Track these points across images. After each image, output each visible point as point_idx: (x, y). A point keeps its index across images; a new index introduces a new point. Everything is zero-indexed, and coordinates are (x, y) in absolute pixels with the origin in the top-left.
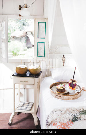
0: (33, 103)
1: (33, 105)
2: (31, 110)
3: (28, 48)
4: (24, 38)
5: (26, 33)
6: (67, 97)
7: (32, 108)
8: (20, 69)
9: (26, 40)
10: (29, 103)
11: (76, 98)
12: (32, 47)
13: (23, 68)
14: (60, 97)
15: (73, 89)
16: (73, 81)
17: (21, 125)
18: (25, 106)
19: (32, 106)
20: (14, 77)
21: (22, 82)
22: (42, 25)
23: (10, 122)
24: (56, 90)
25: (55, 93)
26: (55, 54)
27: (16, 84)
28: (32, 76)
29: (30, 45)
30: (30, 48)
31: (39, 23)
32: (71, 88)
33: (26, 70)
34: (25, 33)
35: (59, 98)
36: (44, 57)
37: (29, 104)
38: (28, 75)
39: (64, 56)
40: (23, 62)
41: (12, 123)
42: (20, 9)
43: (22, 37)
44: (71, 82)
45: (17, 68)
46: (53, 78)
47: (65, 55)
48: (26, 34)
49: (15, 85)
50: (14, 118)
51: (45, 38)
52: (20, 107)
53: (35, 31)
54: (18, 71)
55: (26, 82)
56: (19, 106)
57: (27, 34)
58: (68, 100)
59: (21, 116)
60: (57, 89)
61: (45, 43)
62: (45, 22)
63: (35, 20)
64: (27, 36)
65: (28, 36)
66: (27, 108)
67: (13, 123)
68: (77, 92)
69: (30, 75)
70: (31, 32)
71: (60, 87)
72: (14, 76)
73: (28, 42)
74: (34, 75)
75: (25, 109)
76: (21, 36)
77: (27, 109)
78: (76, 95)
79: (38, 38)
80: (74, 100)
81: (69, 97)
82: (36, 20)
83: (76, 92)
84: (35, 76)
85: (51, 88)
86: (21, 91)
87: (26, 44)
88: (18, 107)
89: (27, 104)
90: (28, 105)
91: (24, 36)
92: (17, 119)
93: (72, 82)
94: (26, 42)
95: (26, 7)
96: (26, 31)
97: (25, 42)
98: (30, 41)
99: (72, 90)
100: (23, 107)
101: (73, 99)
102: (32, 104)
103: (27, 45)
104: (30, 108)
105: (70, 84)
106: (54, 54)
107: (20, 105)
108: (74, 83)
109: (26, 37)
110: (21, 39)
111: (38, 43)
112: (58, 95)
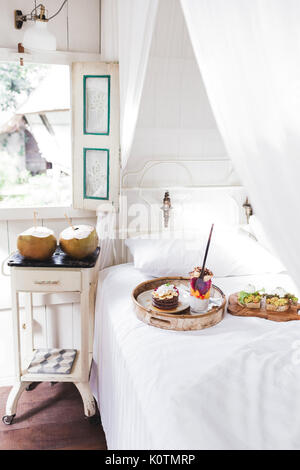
0: (76, 351)
1: (75, 357)
2: (70, 371)
3: (32, 174)
4: (15, 136)
5: (24, 118)
6: (188, 321)
7: (73, 364)
8: (34, 240)
9: (23, 144)
10: (62, 352)
11: (212, 324)
12: (44, 171)
13: (42, 239)
14: (165, 324)
15: (203, 298)
16: (204, 272)
17: (43, 420)
18: (52, 362)
19: (72, 360)
20: (13, 268)
21: (43, 283)
22: (98, 87)
23: (9, 413)
24: (151, 302)
25: (150, 312)
26: (141, 190)
27: (20, 294)
28: (71, 263)
29: (38, 164)
30: (37, 173)
31: (88, 80)
32: (197, 293)
33: (51, 245)
34: (21, 117)
35: (162, 327)
36: (107, 199)
37: (65, 355)
38: (58, 261)
39: (167, 194)
40: (39, 220)
41: (14, 416)
42: (19, 25)
43: (9, 135)
44: (197, 274)
45: (21, 238)
46: (141, 267)
47: (170, 190)
48: (23, 123)
49: (17, 294)
50: (20, 402)
51: (108, 134)
52: (36, 364)
53: (73, 106)
54: (27, 248)
55: (55, 283)
56: (35, 361)
57: (27, 122)
58: (190, 329)
59: (39, 395)
60: (155, 299)
61: (108, 151)
62: (109, 77)
63: (73, 66)
64: (26, 132)
65: (29, 129)
66: (58, 366)
67: (18, 416)
68: (212, 305)
69: (63, 260)
70: (41, 116)
71: (162, 292)
72: (12, 265)
73: (30, 151)
74: (80, 260)
75: (53, 370)
76: (5, 130)
77: (59, 370)
78: (212, 316)
79: (85, 133)
80: (207, 330)
81: (193, 320)
82: (78, 67)
83: (210, 308)
84: (81, 263)
85: (136, 296)
86: (34, 317)
87: (24, 158)
88: (30, 366)
89: (55, 354)
90: (61, 359)
91: (16, 131)
92: (29, 404)
93: (201, 277)
94: (24, 153)
95: (44, 18)
96: (22, 111)
97: (21, 154)
98: (37, 150)
99: (200, 300)
100: (46, 366)
101: (205, 326)
102: (74, 353)
103: (27, 163)
104: (69, 368)
105: (195, 283)
106: (136, 189)
107: (35, 358)
108: (206, 278)
109: (23, 133)
110: (5, 141)
111: (85, 150)
112: (159, 317)
